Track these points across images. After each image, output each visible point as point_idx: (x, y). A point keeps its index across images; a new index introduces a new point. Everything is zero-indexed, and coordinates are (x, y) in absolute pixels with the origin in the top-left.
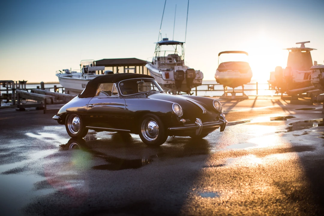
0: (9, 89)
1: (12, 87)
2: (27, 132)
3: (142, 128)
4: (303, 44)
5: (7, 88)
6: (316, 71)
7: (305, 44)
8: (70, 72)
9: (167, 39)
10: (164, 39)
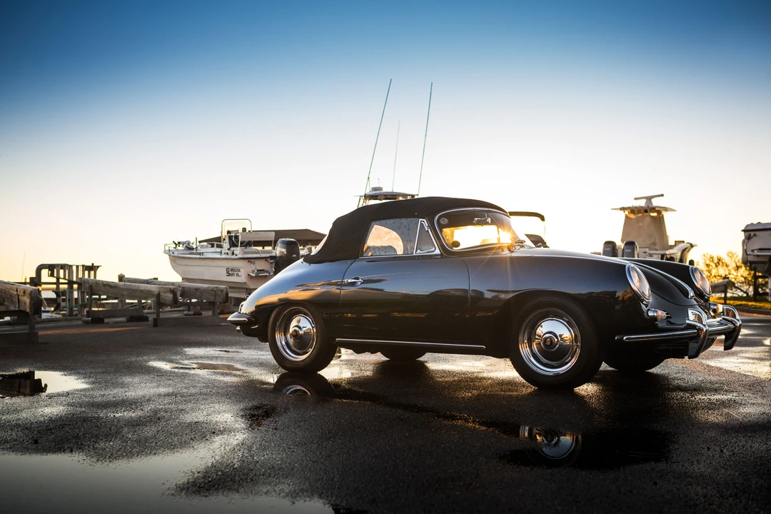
0: (61, 281)
1: (67, 278)
2: (150, 360)
3: (520, 338)
4: (649, 199)
5: (58, 279)
6: (755, 235)
7: (653, 200)
8: (194, 247)
9: (380, 189)
10: (375, 189)
